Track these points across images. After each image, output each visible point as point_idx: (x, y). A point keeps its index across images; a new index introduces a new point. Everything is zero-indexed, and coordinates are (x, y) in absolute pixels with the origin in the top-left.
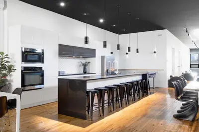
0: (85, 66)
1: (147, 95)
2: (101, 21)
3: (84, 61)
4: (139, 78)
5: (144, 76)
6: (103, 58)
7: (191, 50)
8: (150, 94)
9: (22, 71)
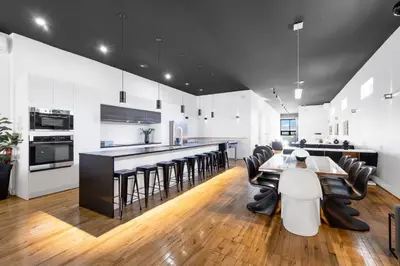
0: (147, 133)
1: (224, 170)
2: (168, 77)
3: (146, 127)
4: (216, 148)
5: (222, 147)
6: (171, 124)
7: (281, 115)
8: (229, 168)
9: (30, 142)
